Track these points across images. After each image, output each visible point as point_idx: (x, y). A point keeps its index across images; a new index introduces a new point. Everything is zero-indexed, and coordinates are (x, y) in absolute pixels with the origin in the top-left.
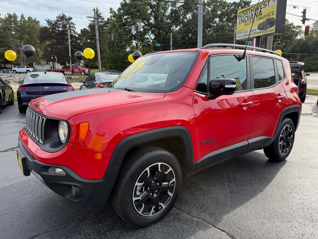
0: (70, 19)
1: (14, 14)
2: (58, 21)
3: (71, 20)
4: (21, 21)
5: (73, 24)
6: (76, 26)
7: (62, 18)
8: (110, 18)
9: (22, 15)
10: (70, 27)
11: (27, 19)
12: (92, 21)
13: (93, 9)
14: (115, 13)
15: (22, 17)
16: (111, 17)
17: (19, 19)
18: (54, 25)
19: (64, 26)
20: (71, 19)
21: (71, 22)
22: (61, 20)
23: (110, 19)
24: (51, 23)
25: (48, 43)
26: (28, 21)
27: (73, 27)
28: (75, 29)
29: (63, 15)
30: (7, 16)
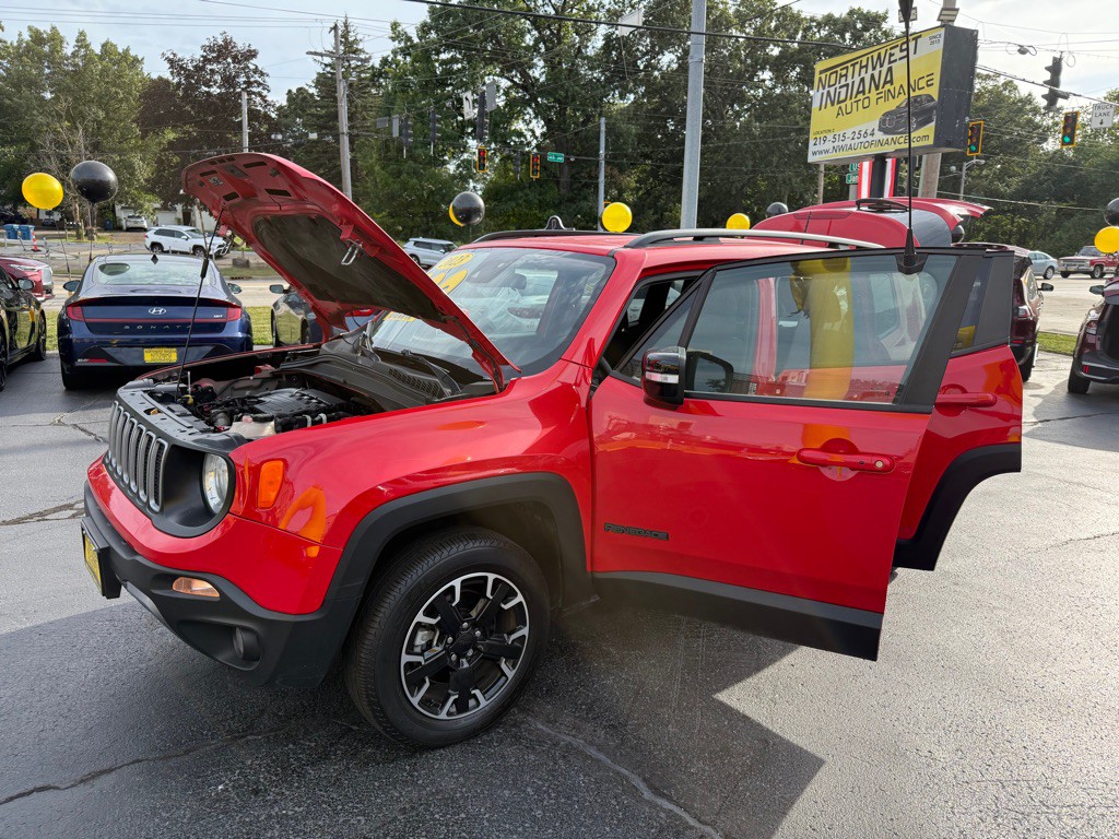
0: (252, 54)
1: (53, 28)
2: (206, 60)
3: (254, 61)
4: (74, 55)
5: (262, 74)
6: (269, 81)
7: (223, 50)
8: (392, 56)
9: (82, 34)
10: (249, 84)
11: (98, 50)
12: (326, 65)
13: (333, 25)
14: (409, 39)
15: (82, 41)
16: (395, 52)
17: (68, 50)
18: (193, 75)
19: (229, 81)
20: (254, 56)
21: (252, 67)
22: (218, 56)
23: (390, 59)
24: (182, 68)
25: (171, 135)
26: (101, 58)
27: (259, 84)
28: (265, 93)
29: (225, 41)
30: (26, 37)
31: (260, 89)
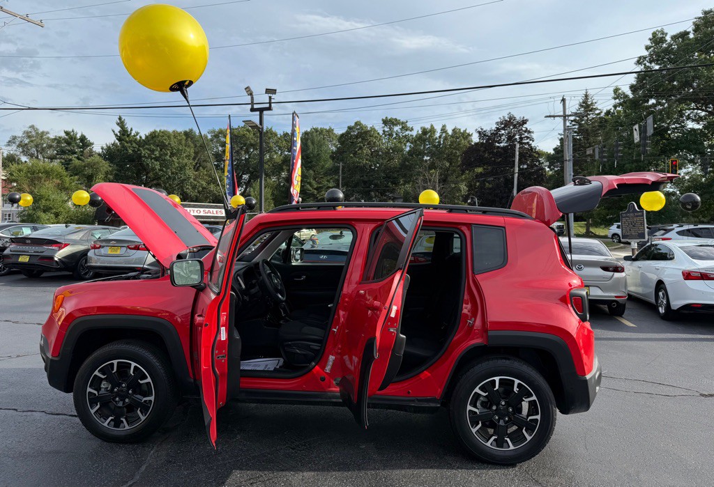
0: (524, 122)
1: (432, 126)
2: (498, 129)
3: (525, 126)
4: (440, 137)
5: (529, 132)
6: (534, 136)
7: (508, 123)
8: (613, 109)
9: (444, 126)
10: (521, 138)
11: (450, 132)
12: (572, 121)
13: (561, 99)
14: (626, 96)
15: (444, 130)
16: (615, 107)
17: (437, 135)
18: (489, 139)
19: (510, 138)
20: (526, 123)
21: (524, 129)
22: (505, 126)
23: (612, 111)
24: (485, 135)
25: (480, 170)
26: (452, 136)
27: (528, 138)
28: (531, 142)
29: (510, 118)
30: (420, 132)
31: (528, 141)
